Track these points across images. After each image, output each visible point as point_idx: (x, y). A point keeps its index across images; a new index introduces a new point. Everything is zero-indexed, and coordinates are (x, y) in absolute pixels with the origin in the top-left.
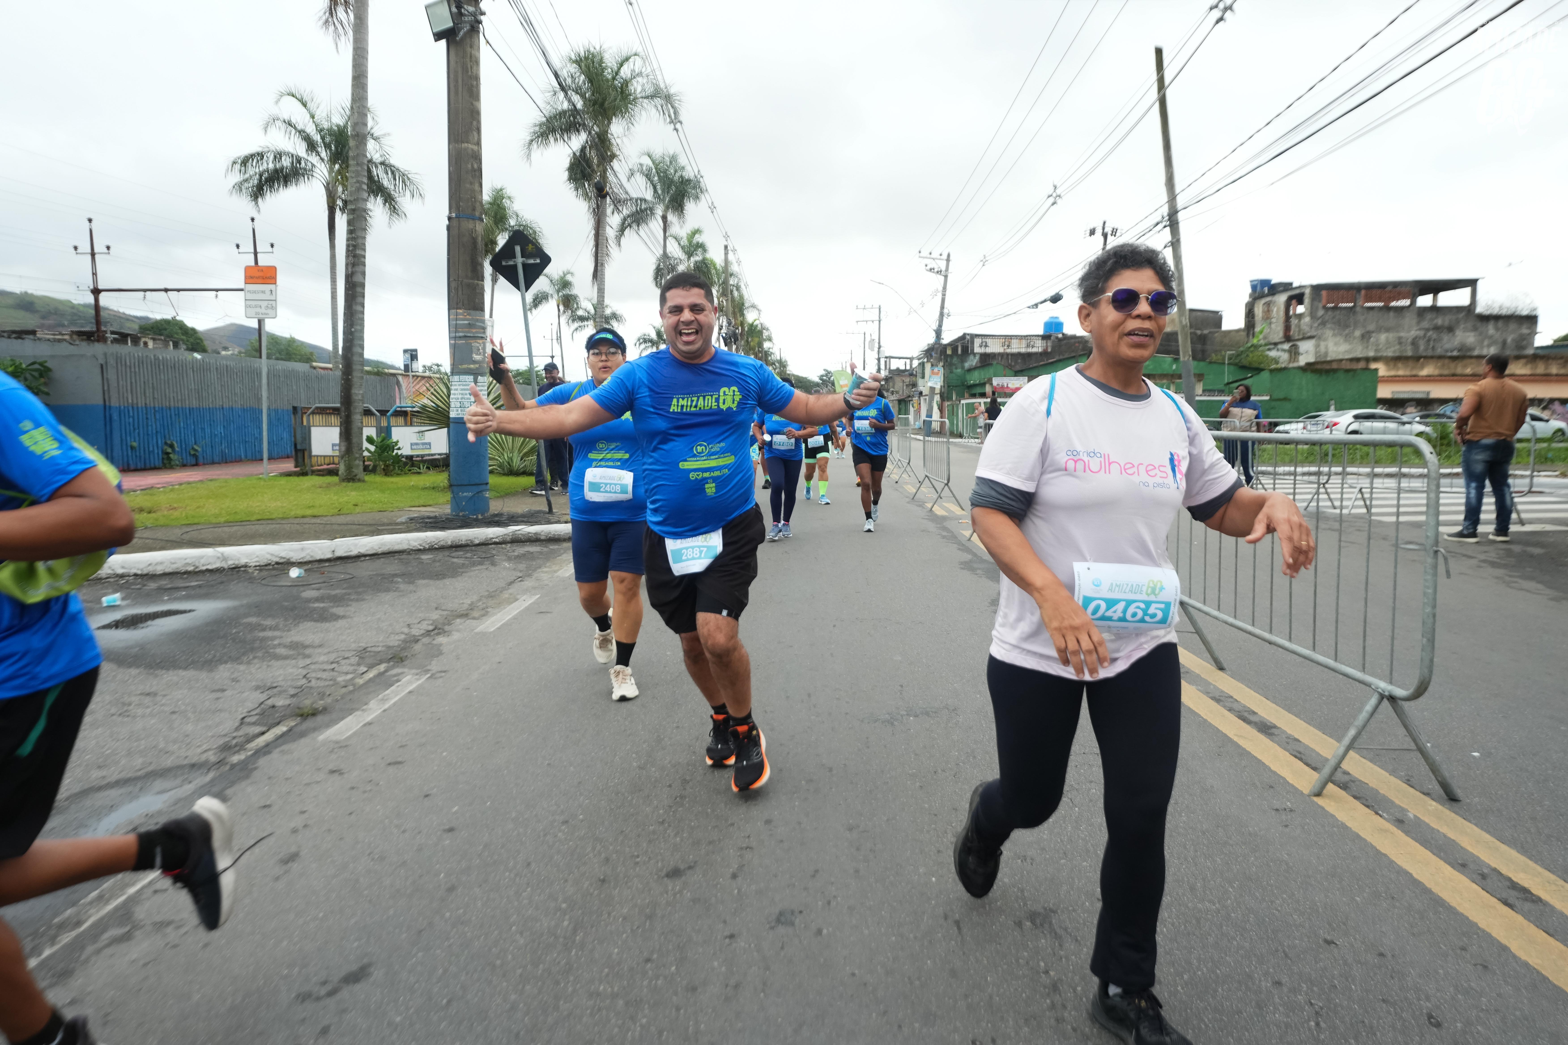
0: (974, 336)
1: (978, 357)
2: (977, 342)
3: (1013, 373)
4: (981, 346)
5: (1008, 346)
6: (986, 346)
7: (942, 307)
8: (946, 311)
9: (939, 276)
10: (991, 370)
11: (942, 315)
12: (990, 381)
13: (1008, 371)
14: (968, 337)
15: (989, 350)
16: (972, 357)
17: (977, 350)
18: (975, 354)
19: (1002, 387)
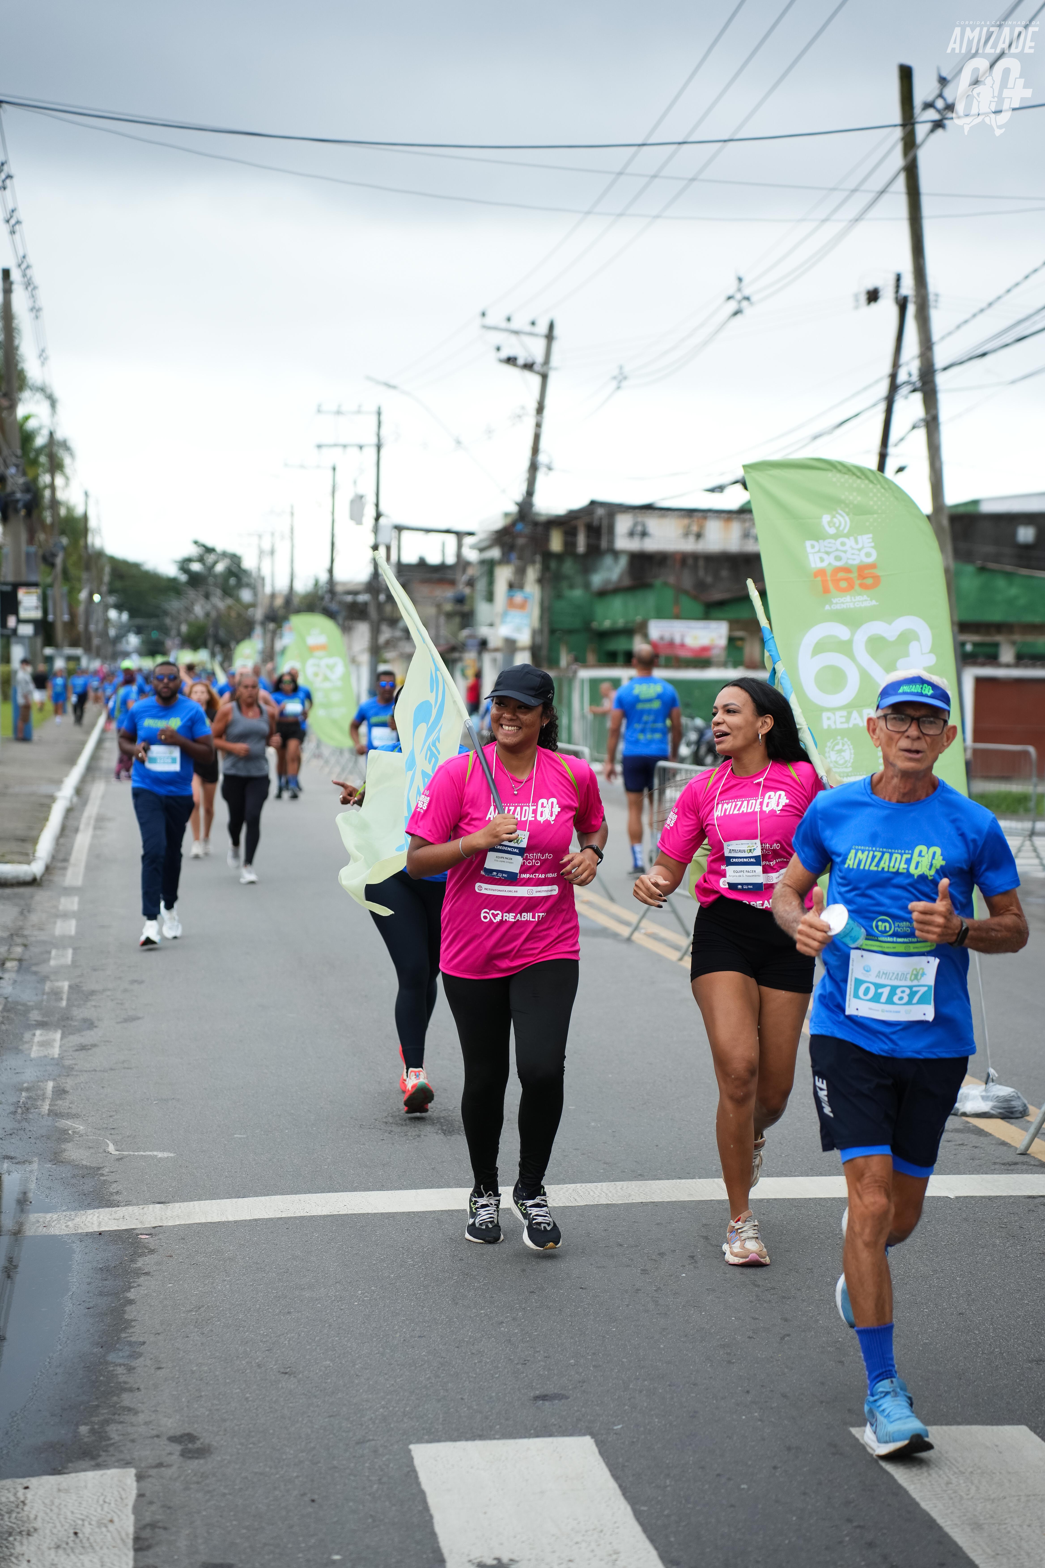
0: (614, 510)
1: (623, 562)
2: (623, 524)
3: (699, 609)
4: (631, 534)
5: (699, 536)
6: (644, 534)
7: (535, 450)
8: (542, 458)
9: (527, 374)
10: (650, 599)
11: (534, 468)
12: (641, 629)
13: (687, 603)
14: (600, 512)
15: (651, 545)
16: (608, 560)
17: (623, 543)
18: (616, 554)
19: (671, 644)
